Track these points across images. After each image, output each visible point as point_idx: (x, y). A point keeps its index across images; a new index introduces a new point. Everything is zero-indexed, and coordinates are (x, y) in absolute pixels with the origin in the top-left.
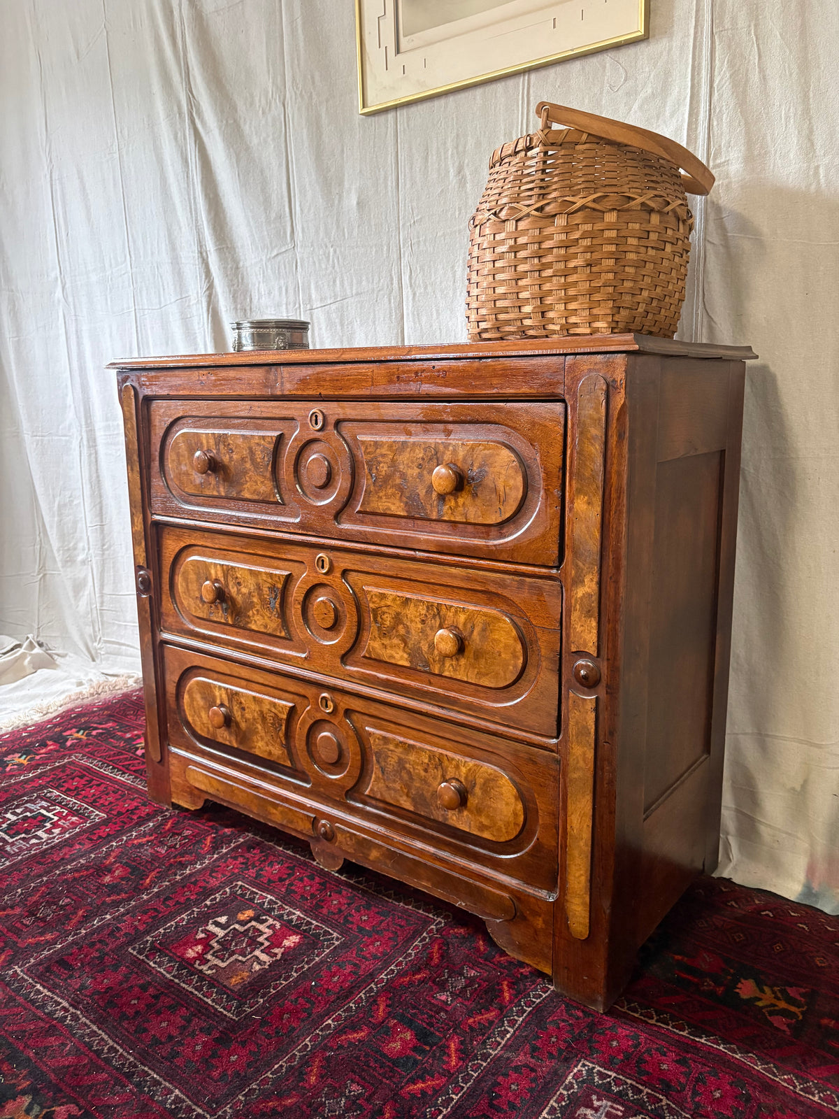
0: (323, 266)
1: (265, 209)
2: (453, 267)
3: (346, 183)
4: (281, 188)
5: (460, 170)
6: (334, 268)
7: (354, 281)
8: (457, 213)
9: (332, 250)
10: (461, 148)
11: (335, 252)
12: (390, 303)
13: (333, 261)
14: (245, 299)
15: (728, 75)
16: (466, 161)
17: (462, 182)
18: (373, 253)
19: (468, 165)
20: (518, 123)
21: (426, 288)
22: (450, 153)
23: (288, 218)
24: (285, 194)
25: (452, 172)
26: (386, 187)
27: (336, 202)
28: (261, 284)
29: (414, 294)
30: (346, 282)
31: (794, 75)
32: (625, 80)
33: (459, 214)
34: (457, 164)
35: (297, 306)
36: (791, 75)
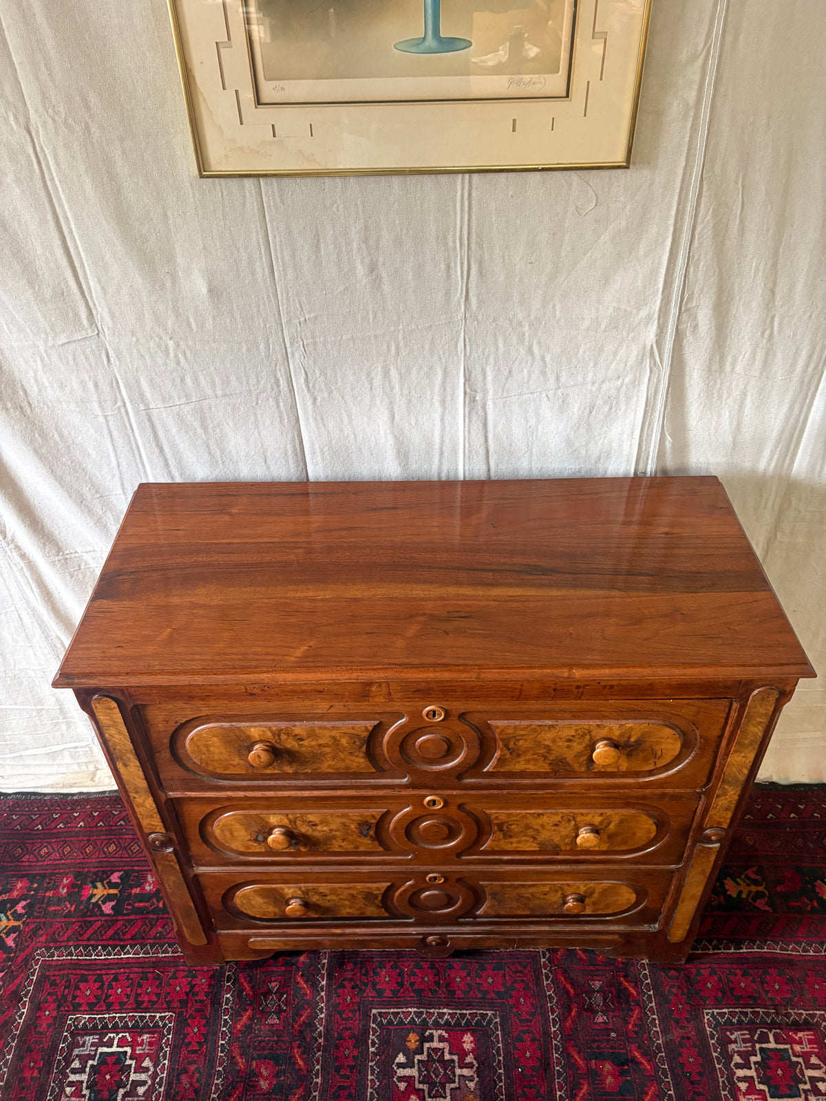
0: (160, 362)
1: (31, 284)
2: (368, 374)
3: (179, 260)
4: (52, 253)
5: (373, 268)
6: (178, 363)
7: (217, 380)
8: (371, 316)
9: (171, 344)
10: (372, 243)
11: (178, 345)
12: (278, 406)
13: (176, 356)
14: (15, 393)
15: (711, 225)
16: (381, 259)
17: (377, 283)
18: (244, 350)
19: (384, 264)
20: (455, 228)
21: (331, 392)
22: (355, 246)
23: (78, 296)
24: (64, 263)
25: (361, 270)
26: (253, 274)
27: (168, 284)
28: (40, 373)
29: (315, 399)
30: (203, 382)
31: (771, 231)
32: (595, 206)
33: (375, 318)
34: (367, 261)
35: (119, 403)
36: (768, 230)
